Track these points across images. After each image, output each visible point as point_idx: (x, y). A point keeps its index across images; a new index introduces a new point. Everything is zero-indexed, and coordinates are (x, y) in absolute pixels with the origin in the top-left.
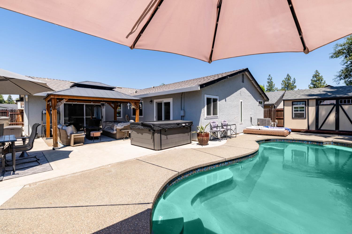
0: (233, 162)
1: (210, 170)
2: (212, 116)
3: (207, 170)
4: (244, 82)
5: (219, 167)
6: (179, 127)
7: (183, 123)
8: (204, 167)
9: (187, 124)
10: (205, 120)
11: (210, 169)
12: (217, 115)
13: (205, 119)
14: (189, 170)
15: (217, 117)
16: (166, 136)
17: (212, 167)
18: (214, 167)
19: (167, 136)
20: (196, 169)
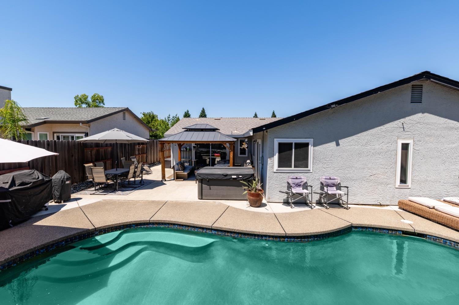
0: (226, 234)
1: (189, 231)
2: (293, 168)
3: (186, 230)
4: (421, 102)
5: (202, 232)
6: (226, 179)
7: (234, 175)
8: (183, 225)
9: (240, 176)
10: (275, 174)
11: (191, 230)
12: (307, 167)
13: (275, 172)
14: (163, 222)
15: (309, 170)
16: (209, 187)
17: (193, 228)
18: (196, 230)
19: (211, 187)
20: (174, 224)
